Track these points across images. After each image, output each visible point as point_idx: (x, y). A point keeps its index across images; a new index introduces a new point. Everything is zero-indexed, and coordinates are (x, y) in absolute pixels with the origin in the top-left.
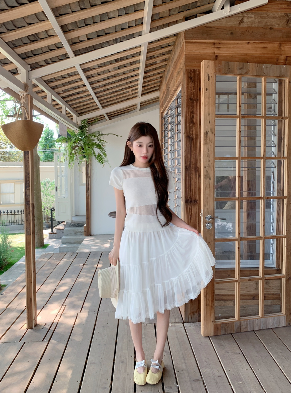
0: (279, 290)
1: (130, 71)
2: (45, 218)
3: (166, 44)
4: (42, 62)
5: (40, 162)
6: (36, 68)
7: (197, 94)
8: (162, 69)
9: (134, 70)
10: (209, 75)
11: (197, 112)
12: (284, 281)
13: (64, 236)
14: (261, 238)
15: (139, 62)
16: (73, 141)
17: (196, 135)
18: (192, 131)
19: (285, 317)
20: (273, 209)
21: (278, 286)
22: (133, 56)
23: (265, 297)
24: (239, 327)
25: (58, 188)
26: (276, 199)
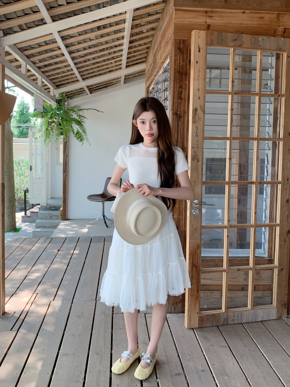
0: (270, 281)
1: (113, 41)
2: (18, 200)
3: (154, 11)
4: (15, 27)
5: (13, 138)
6: (10, 34)
7: (186, 67)
8: (149, 39)
9: (118, 39)
10: (200, 47)
11: (186, 87)
12: (276, 271)
13: (38, 220)
14: (252, 226)
15: (123, 30)
16: (49, 116)
17: (184, 112)
18: (180, 108)
19: (276, 309)
20: (266, 195)
21: (269, 277)
22: (117, 23)
23: (255, 288)
24: (226, 319)
25: (33, 167)
26: (270, 185)
